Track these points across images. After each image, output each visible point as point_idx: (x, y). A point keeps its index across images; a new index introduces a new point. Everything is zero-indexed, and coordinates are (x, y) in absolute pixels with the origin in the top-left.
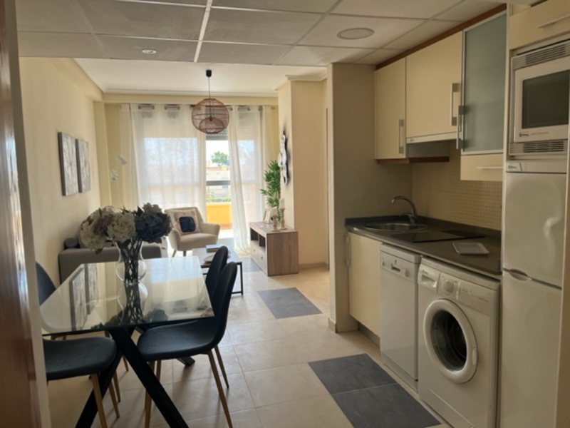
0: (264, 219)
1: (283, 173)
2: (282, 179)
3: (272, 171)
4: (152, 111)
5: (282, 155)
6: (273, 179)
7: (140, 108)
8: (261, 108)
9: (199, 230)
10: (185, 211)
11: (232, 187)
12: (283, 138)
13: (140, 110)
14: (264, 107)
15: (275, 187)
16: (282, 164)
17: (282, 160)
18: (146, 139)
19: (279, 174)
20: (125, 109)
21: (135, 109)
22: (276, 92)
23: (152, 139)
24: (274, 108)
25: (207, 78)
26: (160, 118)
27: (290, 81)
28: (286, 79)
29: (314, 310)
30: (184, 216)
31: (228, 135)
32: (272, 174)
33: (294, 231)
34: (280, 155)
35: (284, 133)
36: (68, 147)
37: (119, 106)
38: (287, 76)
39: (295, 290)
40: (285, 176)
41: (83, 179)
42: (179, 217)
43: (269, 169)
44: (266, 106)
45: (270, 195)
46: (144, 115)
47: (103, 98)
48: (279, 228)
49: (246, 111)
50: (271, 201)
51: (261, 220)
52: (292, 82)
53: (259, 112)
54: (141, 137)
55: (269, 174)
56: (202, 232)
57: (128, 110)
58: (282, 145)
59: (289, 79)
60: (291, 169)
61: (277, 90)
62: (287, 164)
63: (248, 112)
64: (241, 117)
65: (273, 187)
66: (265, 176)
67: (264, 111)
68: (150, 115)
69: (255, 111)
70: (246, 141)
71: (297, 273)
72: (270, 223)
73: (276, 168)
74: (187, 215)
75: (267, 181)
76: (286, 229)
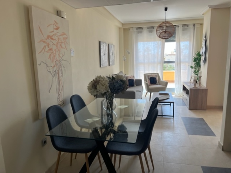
0: (191, 80)
1: (203, 58)
2: (202, 61)
3: (197, 57)
4: (142, 30)
5: (203, 48)
6: (197, 61)
7: (137, 29)
8: (194, 25)
9: (158, 83)
10: (152, 75)
11: (176, 64)
12: (204, 40)
13: (137, 30)
14: (196, 25)
15: (198, 65)
16: (202, 53)
17: (203, 51)
18: (139, 43)
19: (200, 58)
20: (131, 30)
21: (135, 30)
22: (203, 15)
23: (141, 43)
24: (202, 25)
25: (165, 11)
26: (145, 33)
27: (210, 9)
28: (208, 8)
29: (211, 134)
30: (152, 77)
31: (176, 40)
32: (197, 58)
33: (206, 88)
34: (202, 48)
35: (205, 37)
36: (104, 47)
37: (129, 29)
38: (209, 6)
39: (202, 120)
40: (204, 59)
41: (111, 60)
42: (150, 77)
43: (196, 56)
44: (197, 24)
45: (195, 69)
46: (138, 32)
47: (123, 26)
48: (197, 86)
49: (186, 27)
50: (195, 72)
51: (189, 81)
52: (212, 9)
53: (193, 27)
54: (137, 42)
55: (196, 58)
56: (159, 84)
57: (132, 31)
58: (203, 43)
59: (210, 8)
60: (207, 56)
61: (203, 14)
62: (205, 53)
63: (187, 27)
64: (183, 30)
65: (197, 64)
66: (193, 59)
67: (196, 27)
68: (141, 32)
69: (191, 27)
70: (185, 42)
71: (205, 110)
72: (193, 83)
73: (199, 55)
74: (153, 77)
75: (194, 61)
76: (201, 87)
